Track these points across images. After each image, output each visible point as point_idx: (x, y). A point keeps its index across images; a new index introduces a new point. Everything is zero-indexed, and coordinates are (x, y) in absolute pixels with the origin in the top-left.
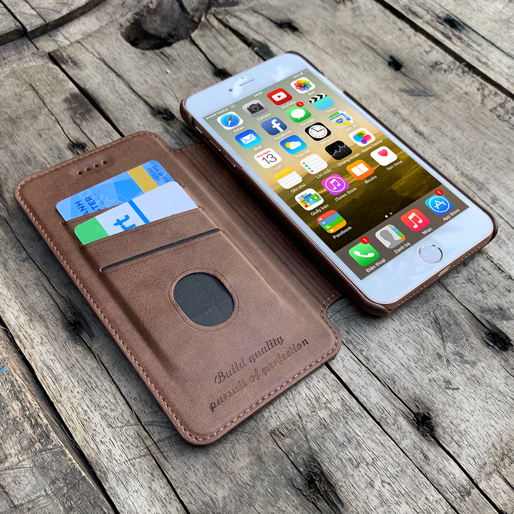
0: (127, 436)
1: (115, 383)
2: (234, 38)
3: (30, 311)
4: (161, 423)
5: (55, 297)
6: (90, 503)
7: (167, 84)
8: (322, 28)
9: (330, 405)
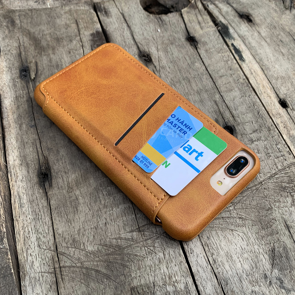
0: (46, 256)
1: (52, 220)
2: (208, 18)
3: (23, 158)
4: (69, 256)
5: (40, 154)
6: (9, 291)
7: (155, 38)
8: (268, 24)
9: (177, 284)
